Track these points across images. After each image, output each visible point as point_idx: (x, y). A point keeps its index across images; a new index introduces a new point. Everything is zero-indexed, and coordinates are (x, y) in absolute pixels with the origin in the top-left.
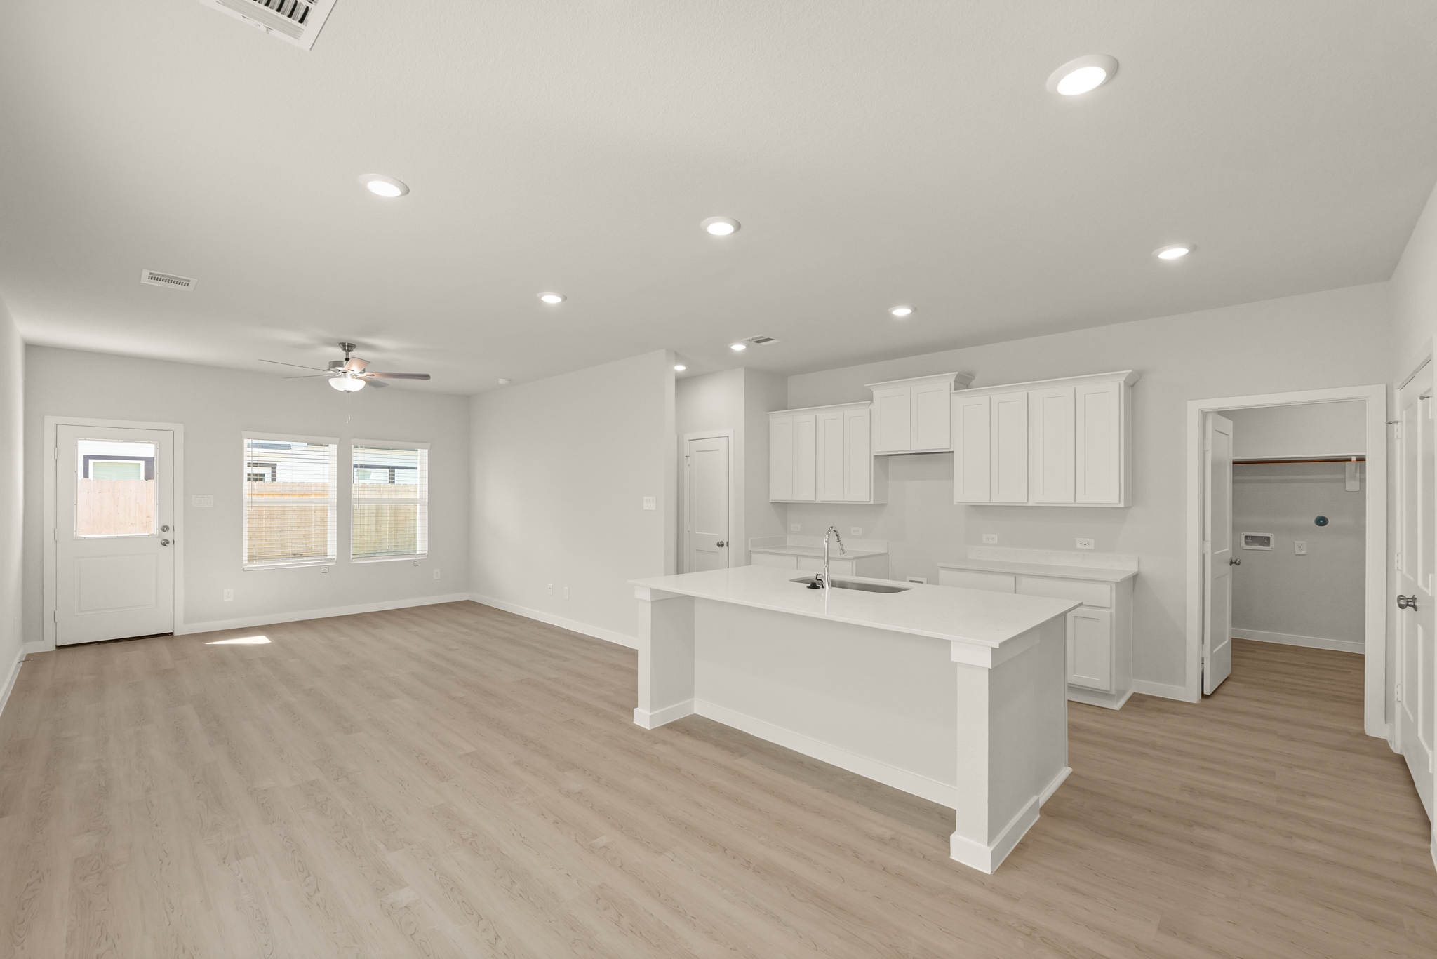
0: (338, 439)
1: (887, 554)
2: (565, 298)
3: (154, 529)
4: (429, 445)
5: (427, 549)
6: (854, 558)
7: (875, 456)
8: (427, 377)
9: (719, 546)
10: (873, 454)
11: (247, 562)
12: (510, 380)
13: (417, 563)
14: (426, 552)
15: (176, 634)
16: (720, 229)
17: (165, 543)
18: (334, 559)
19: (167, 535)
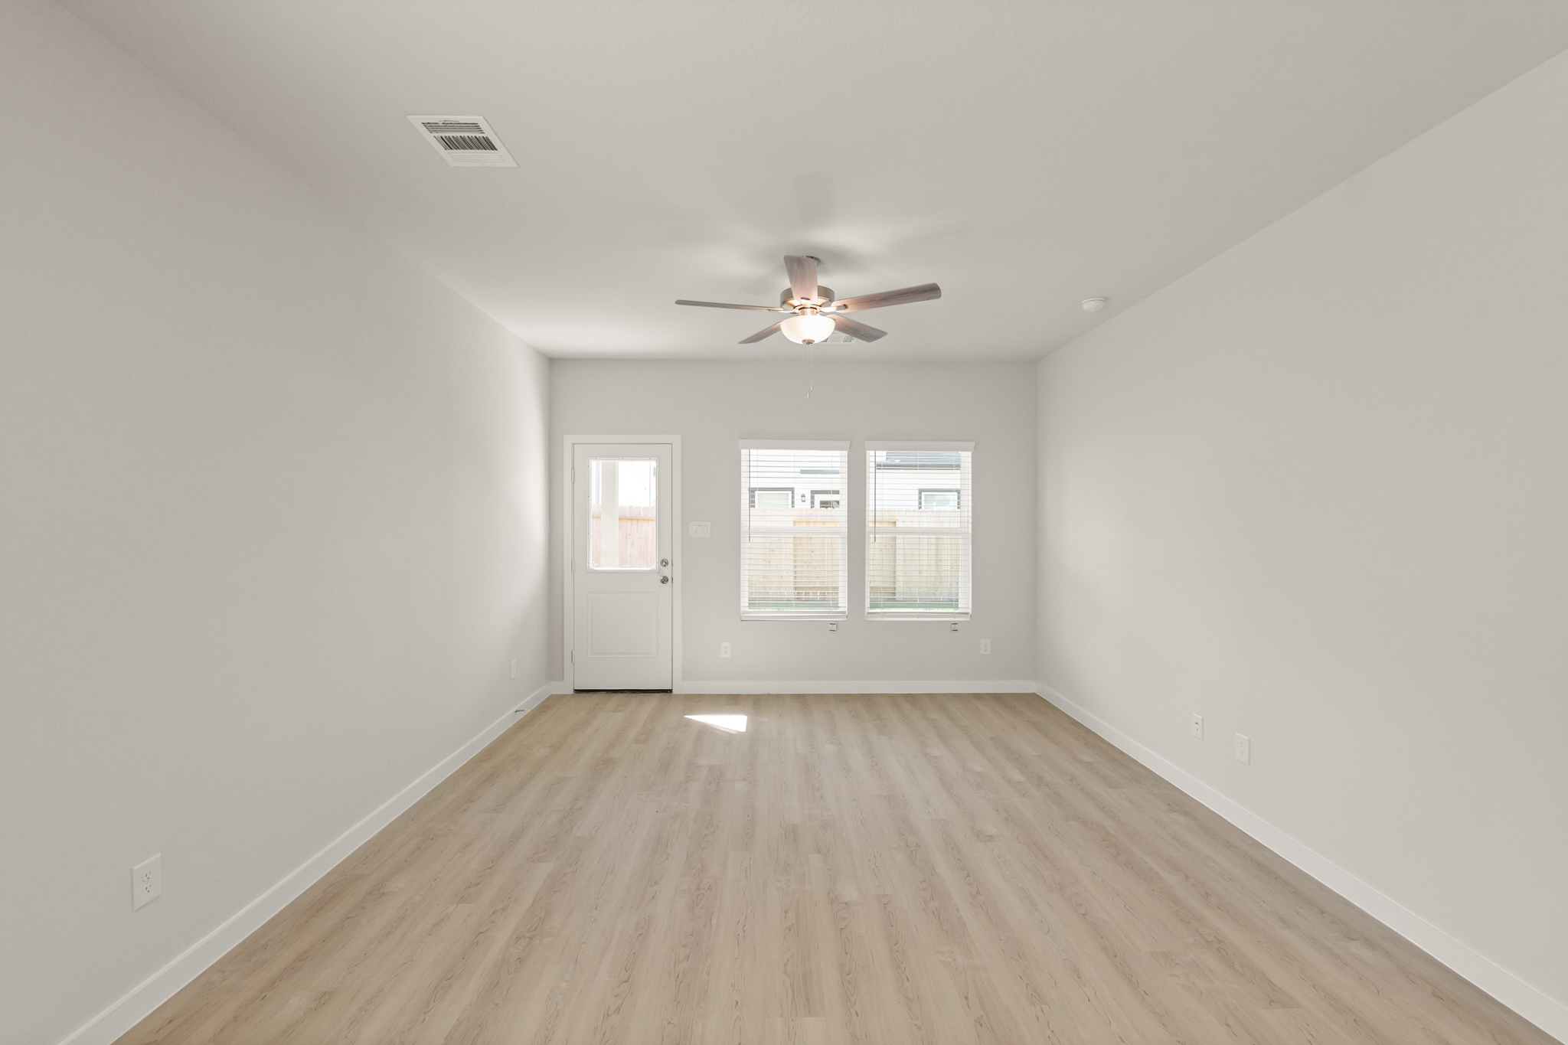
0: (849, 441)
3: (654, 565)
4: (973, 444)
5: (970, 606)
11: (747, 606)
12: (1105, 299)
13: (958, 625)
14: (970, 611)
15: (674, 692)
17: (665, 580)
18: (844, 612)
19: (667, 572)
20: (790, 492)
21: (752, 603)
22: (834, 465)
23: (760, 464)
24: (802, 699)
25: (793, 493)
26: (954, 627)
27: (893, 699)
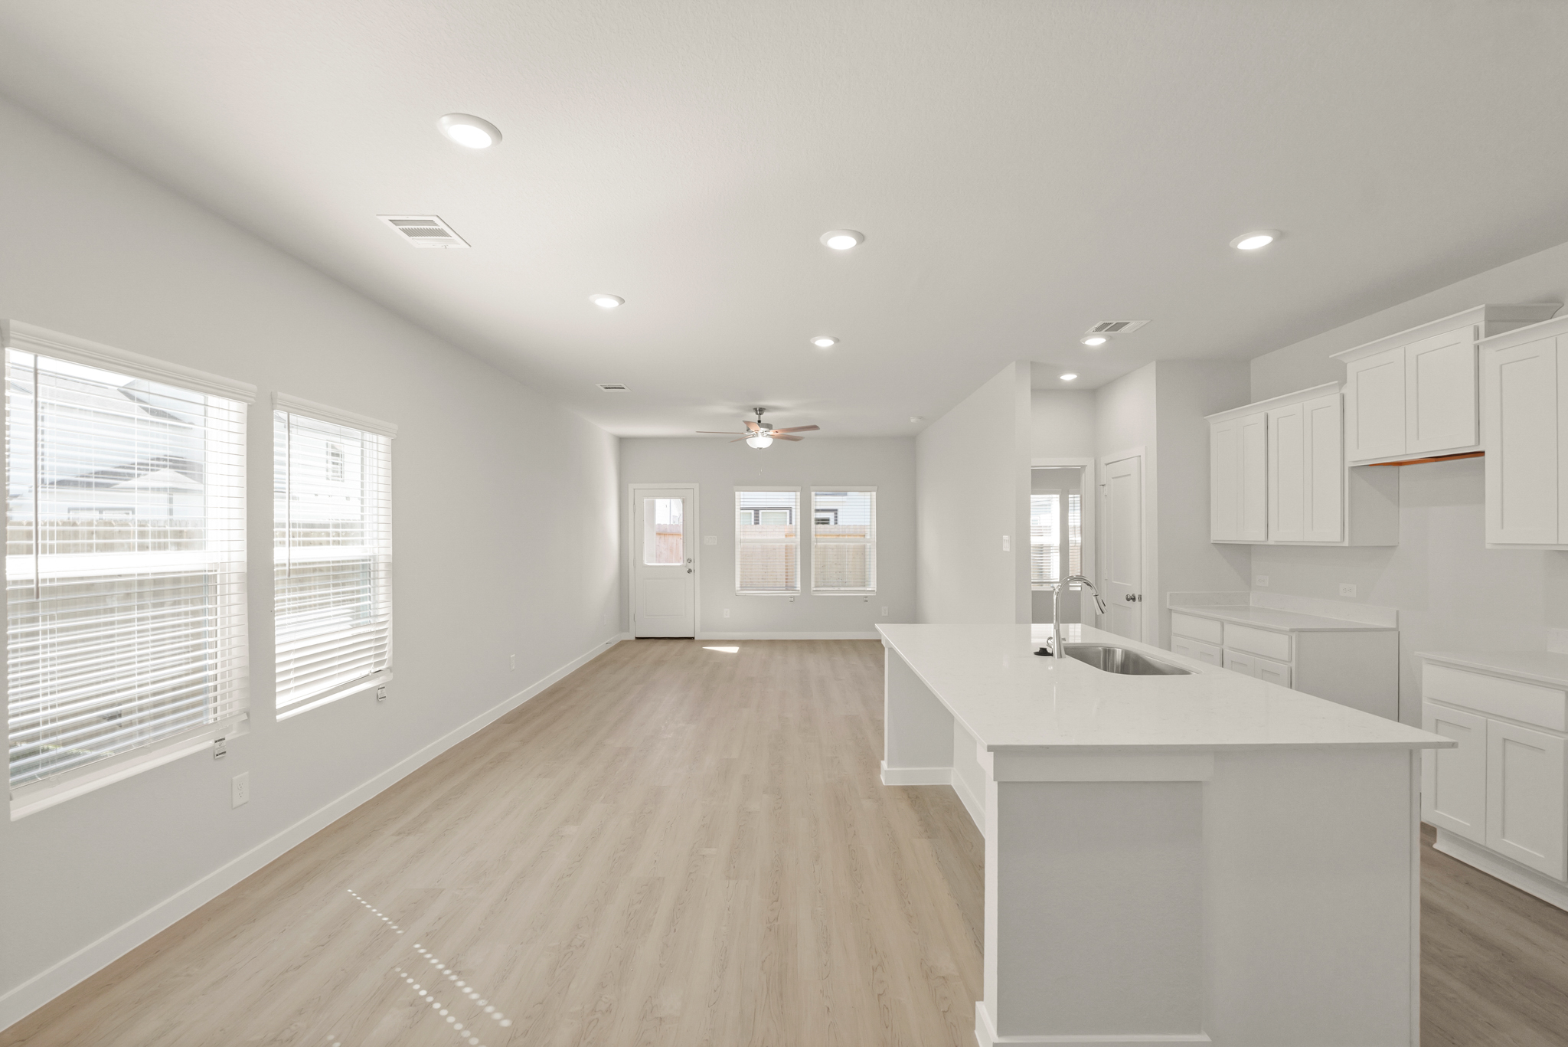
0: (800, 488)
1: (1396, 630)
2: (837, 340)
3: (682, 563)
4: (876, 488)
5: (876, 587)
6: (1292, 631)
7: (1353, 468)
8: (815, 427)
9: (1128, 600)
10: (1348, 465)
11: (739, 589)
13: (867, 599)
14: (875, 589)
15: (696, 638)
16: (842, 243)
17: (690, 571)
18: (799, 590)
19: (691, 566)
20: (788, 511)
21: (742, 587)
22: (791, 504)
23: (745, 500)
24: (772, 642)
25: (791, 511)
26: (866, 600)
27: (827, 642)
